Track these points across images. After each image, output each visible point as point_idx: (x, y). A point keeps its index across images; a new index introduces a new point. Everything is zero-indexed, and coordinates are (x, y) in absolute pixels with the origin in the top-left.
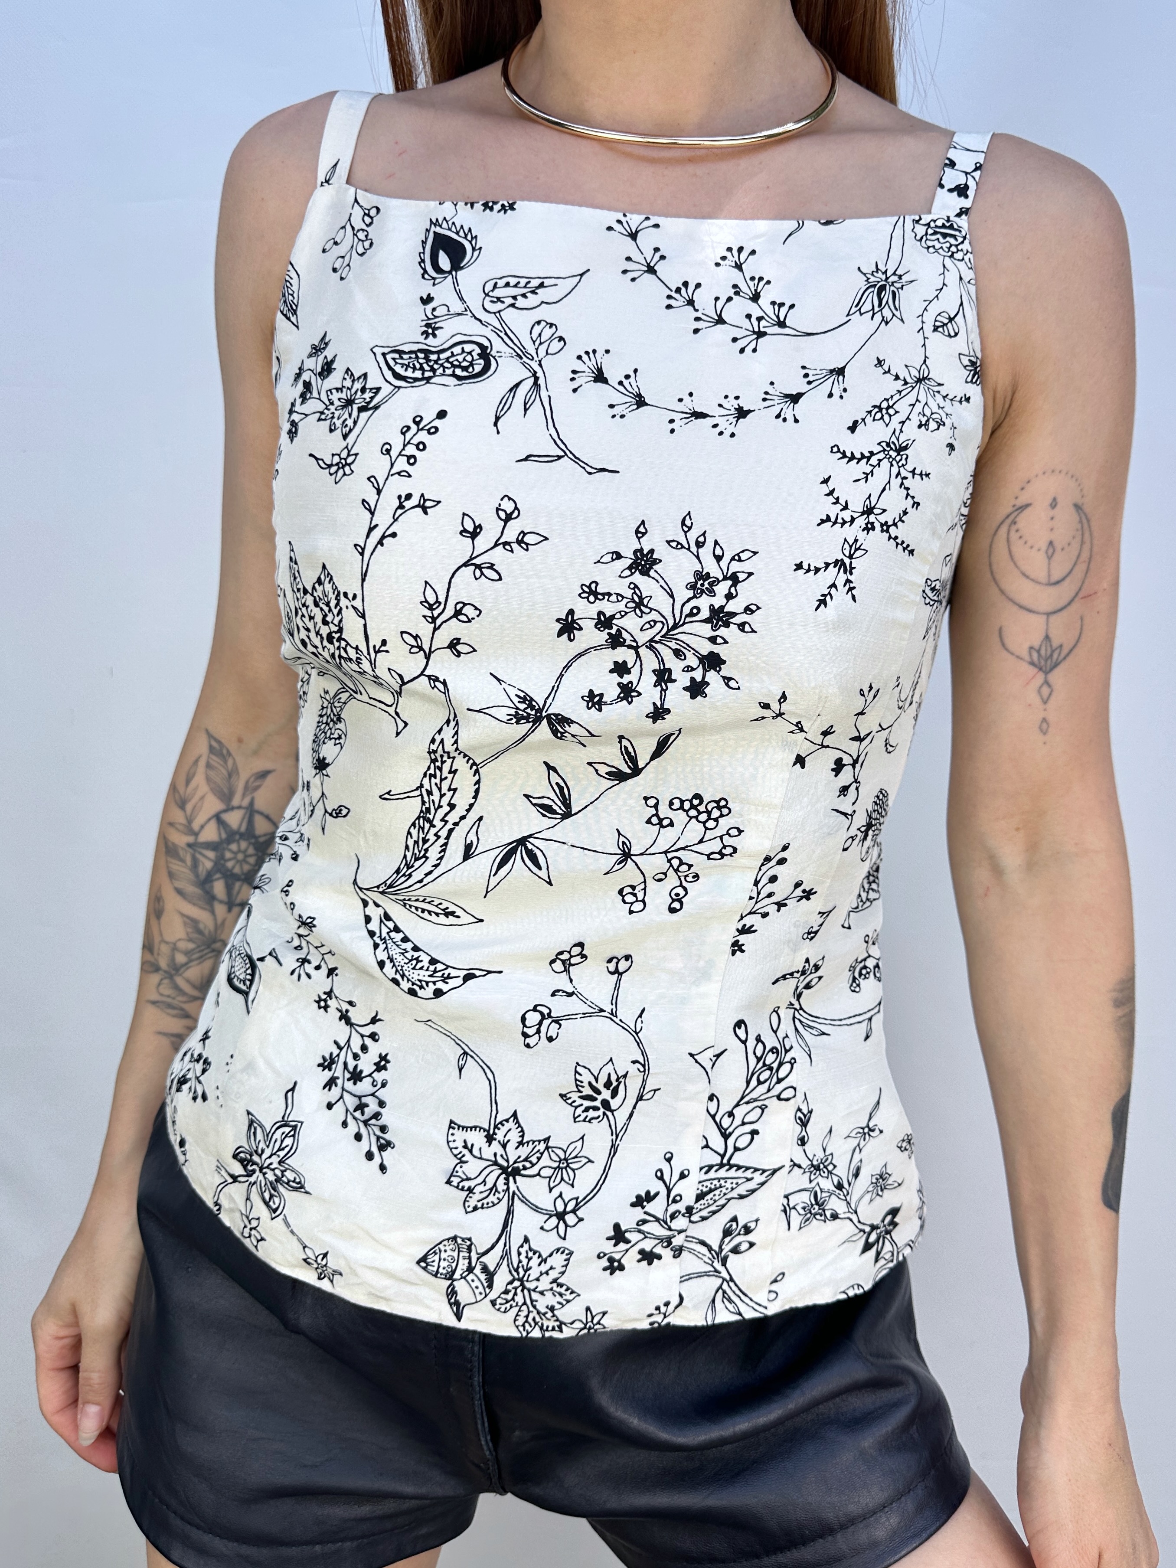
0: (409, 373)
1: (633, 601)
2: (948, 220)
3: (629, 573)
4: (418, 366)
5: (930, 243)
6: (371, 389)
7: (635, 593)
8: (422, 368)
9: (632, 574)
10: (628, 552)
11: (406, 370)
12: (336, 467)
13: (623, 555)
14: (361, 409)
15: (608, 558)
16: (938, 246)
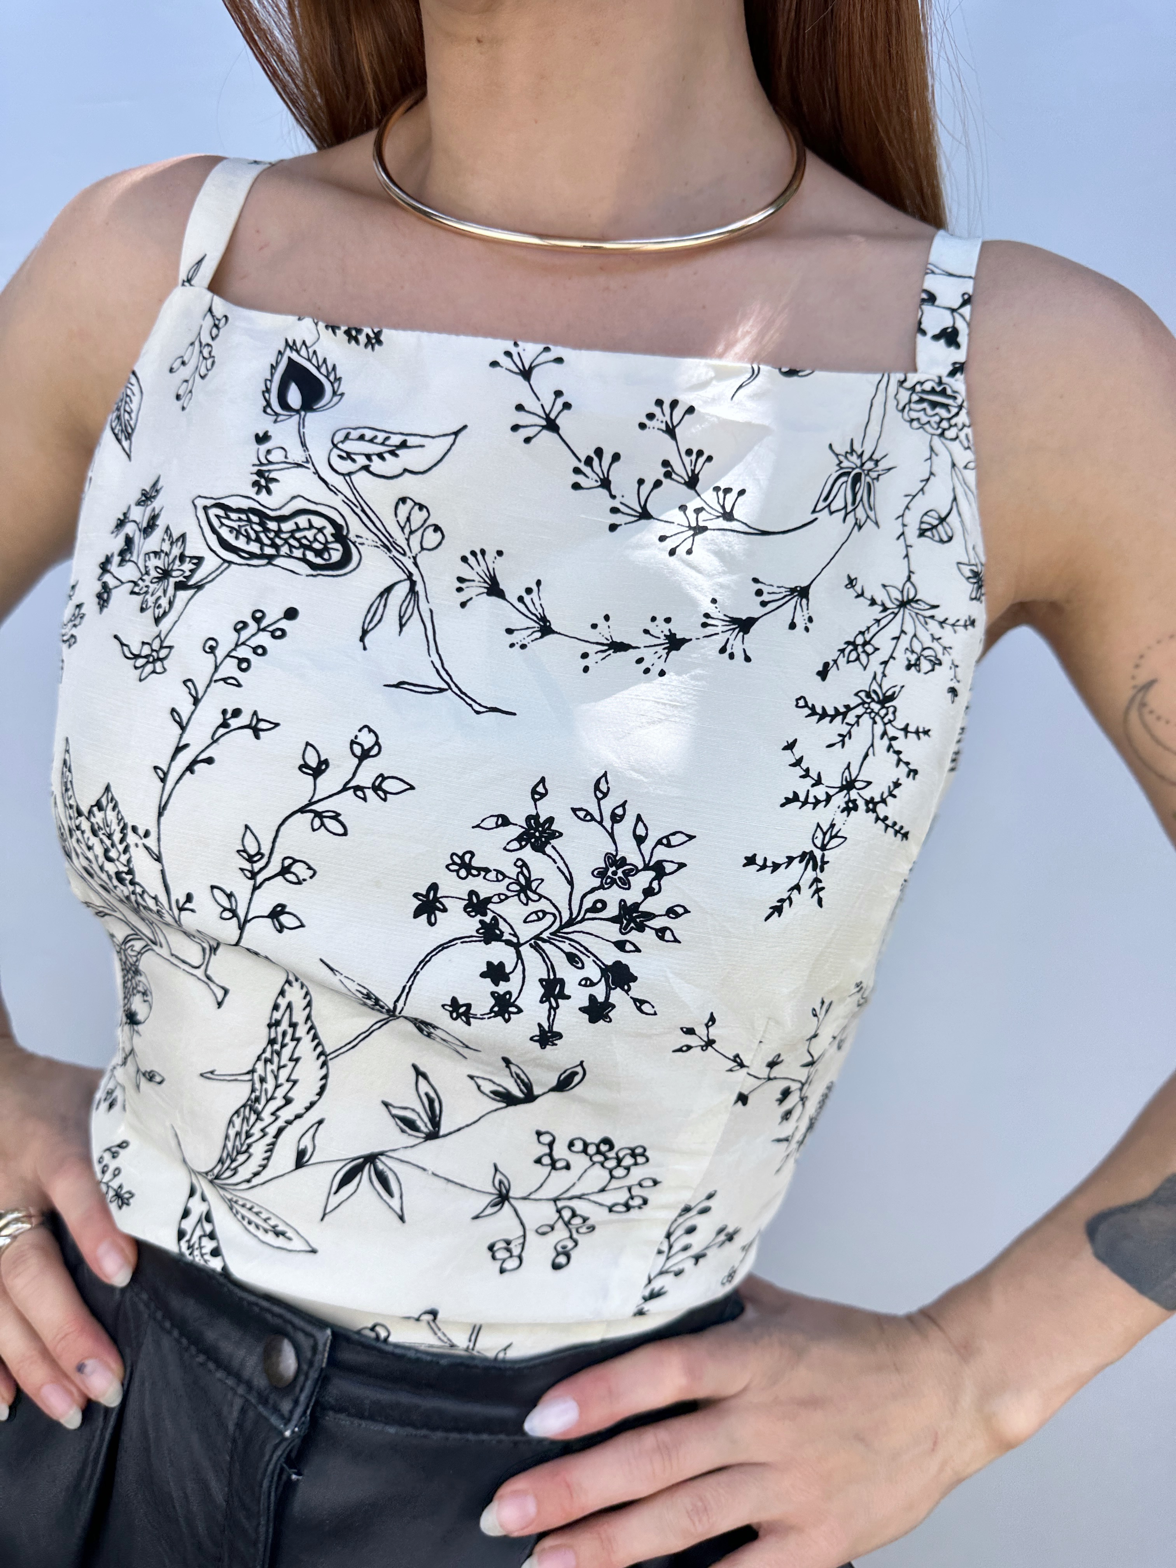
0: (241, 543)
1: (517, 882)
2: (940, 383)
3: (518, 846)
4: (253, 535)
5: (914, 415)
6: (192, 558)
7: (522, 872)
8: (258, 540)
9: (522, 847)
10: (519, 817)
11: (237, 538)
12: (144, 660)
13: (512, 821)
14: (181, 586)
15: (491, 822)
16: (924, 419)
